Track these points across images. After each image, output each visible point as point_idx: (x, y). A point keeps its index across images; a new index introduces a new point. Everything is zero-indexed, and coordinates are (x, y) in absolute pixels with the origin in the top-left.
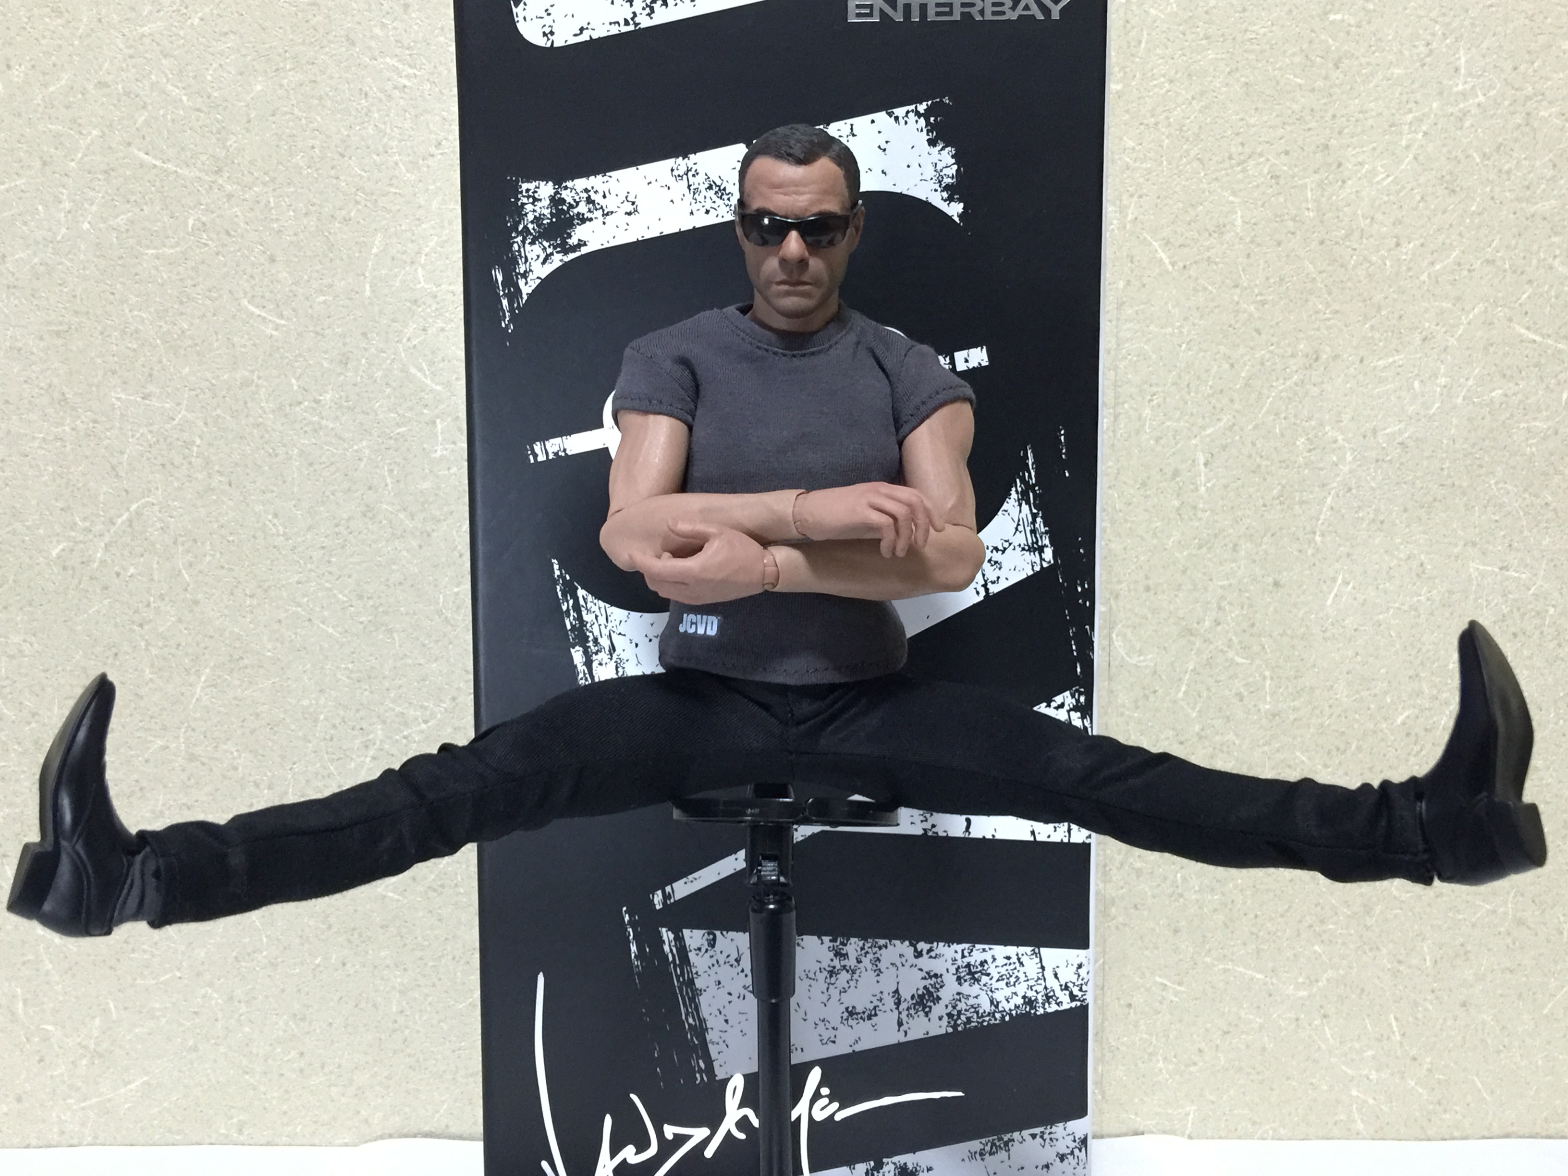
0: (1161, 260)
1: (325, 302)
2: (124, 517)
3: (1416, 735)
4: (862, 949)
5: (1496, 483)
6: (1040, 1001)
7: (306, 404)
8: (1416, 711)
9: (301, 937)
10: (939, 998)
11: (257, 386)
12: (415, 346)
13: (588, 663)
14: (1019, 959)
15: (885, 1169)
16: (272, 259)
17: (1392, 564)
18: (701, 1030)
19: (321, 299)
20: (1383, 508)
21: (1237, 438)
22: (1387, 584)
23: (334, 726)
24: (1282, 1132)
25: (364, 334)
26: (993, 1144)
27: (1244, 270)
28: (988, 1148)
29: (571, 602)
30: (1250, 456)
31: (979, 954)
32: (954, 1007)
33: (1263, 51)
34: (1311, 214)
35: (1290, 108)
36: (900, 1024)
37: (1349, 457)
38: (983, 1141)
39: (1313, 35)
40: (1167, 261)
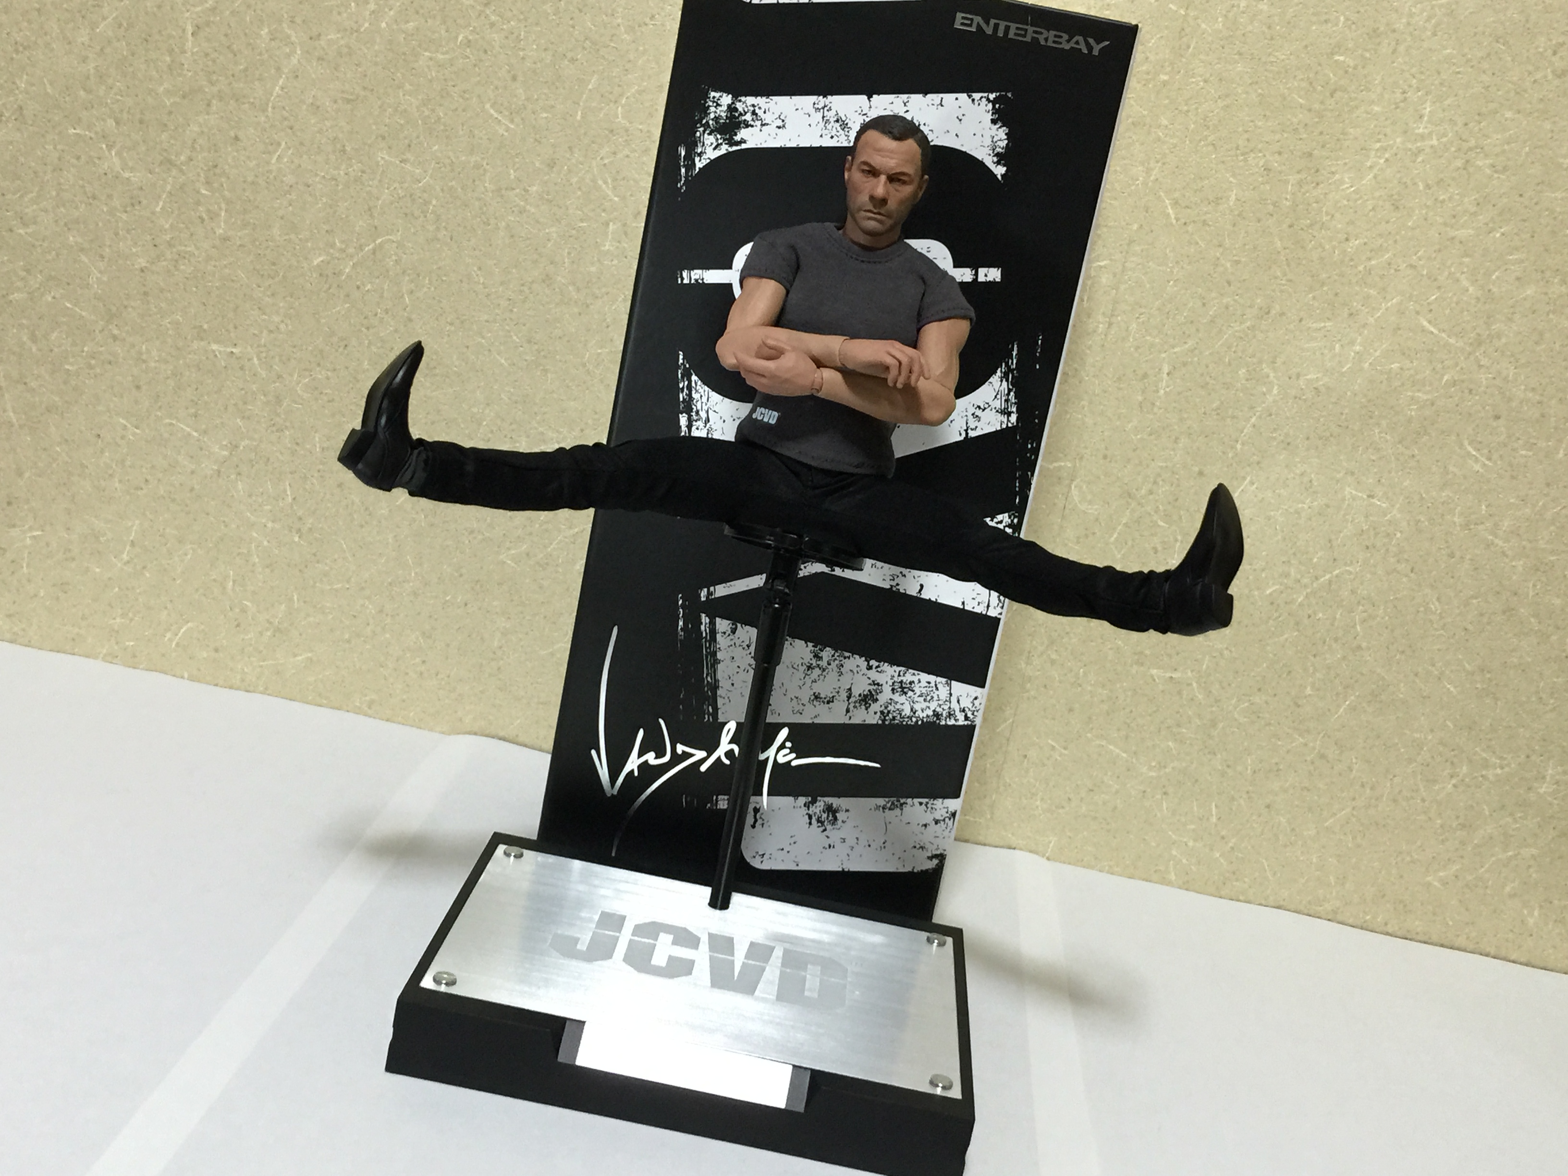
0: (1169, 214)
1: (546, 118)
2: (371, 247)
3: (1278, 605)
4: (833, 656)
5: (1380, 433)
6: (944, 715)
7: (518, 191)
8: (1282, 587)
9: (439, 578)
10: (877, 700)
11: (485, 170)
12: (605, 165)
13: (690, 427)
14: (936, 685)
15: (818, 804)
16: (514, 78)
17: (1289, 477)
18: (715, 687)
19: (545, 115)
20: (1291, 432)
21: (1196, 359)
22: (1282, 491)
23: (492, 432)
24: (1116, 869)
25: (570, 148)
26: (893, 803)
27: (1228, 236)
28: (889, 805)
29: (686, 383)
30: (1202, 375)
31: (910, 676)
32: (886, 708)
33: (1279, 73)
34: (1288, 203)
35: (1289, 120)
36: (848, 711)
37: (1275, 391)
38: (887, 799)
39: (1319, 68)
40: (1173, 216)
